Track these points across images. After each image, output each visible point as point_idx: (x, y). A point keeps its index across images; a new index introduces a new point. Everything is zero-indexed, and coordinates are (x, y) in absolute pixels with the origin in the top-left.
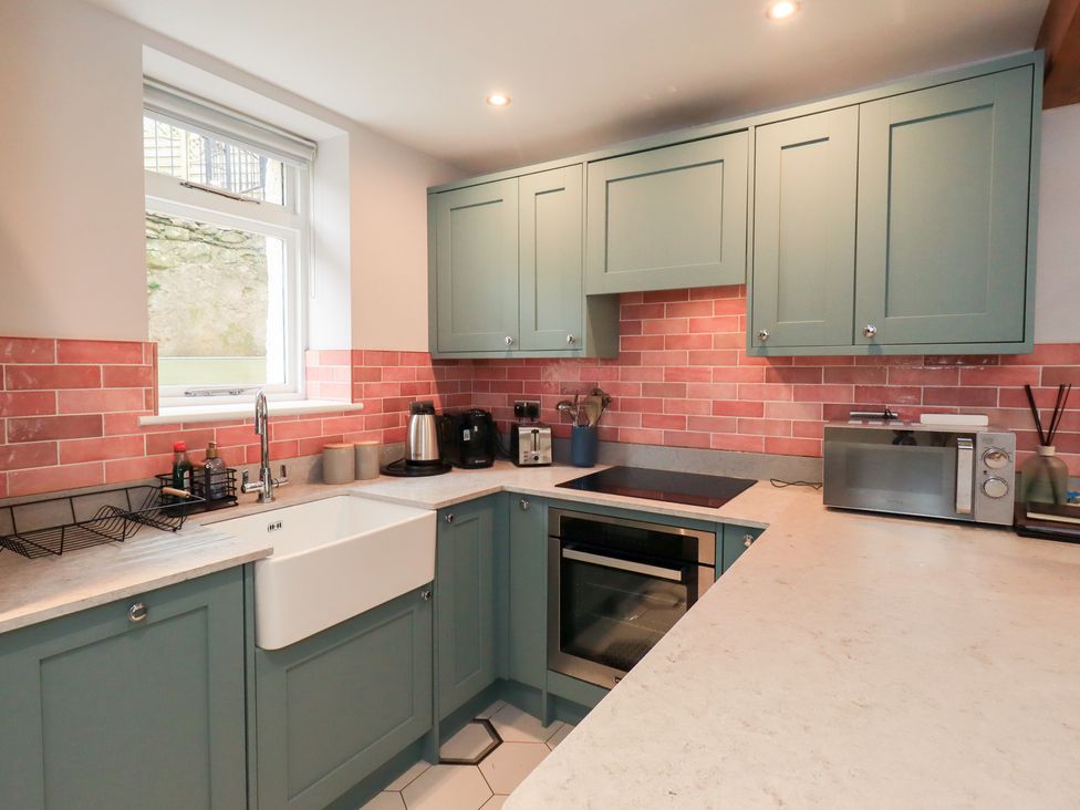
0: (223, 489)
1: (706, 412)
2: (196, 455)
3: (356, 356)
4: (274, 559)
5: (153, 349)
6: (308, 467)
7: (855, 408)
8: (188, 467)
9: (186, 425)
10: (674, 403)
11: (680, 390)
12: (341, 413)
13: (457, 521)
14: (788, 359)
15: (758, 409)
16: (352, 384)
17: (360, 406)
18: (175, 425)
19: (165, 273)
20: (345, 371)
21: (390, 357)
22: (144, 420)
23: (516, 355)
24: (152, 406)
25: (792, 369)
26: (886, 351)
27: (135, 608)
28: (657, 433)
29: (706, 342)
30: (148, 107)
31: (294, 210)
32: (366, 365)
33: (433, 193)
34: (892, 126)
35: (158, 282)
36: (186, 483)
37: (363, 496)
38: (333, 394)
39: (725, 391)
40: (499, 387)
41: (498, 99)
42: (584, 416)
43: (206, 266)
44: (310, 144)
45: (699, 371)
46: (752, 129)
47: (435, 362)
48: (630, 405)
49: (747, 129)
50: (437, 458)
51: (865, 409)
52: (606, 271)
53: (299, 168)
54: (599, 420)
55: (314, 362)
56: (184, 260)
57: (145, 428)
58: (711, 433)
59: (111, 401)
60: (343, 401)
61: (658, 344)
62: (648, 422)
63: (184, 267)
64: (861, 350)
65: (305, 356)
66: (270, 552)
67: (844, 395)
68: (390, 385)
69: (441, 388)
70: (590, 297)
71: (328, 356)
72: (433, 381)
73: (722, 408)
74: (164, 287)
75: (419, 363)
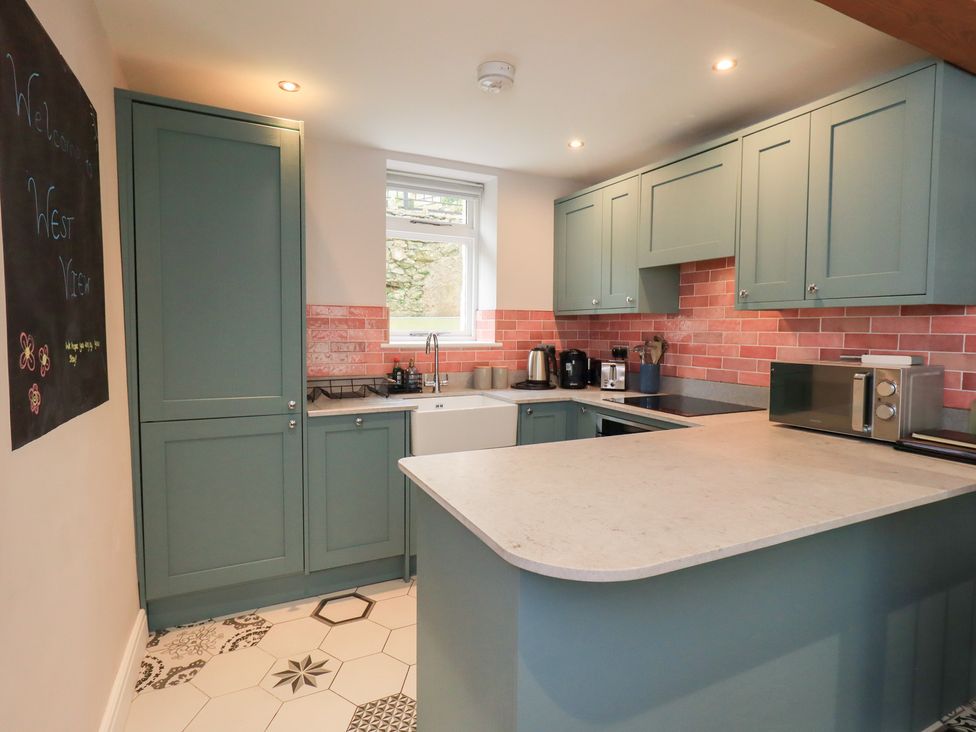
0: (415, 383)
1: (736, 356)
2: (404, 365)
3: (499, 313)
4: (418, 411)
5: (387, 311)
6: (466, 379)
7: (845, 352)
8: (399, 369)
9: (402, 349)
10: (713, 348)
11: (719, 338)
12: (488, 348)
13: (534, 414)
14: (795, 312)
15: (771, 353)
16: (496, 331)
17: (501, 344)
18: (396, 349)
19: (432, 264)
20: (492, 322)
21: (523, 315)
22: (383, 345)
23: (599, 312)
24: (386, 338)
26: (827, 304)
27: (359, 420)
28: (702, 371)
30: (389, 185)
31: (472, 227)
32: (505, 319)
33: (558, 203)
34: (833, 127)
35: (429, 270)
36: (399, 378)
37: (491, 397)
38: (485, 336)
39: (749, 338)
40: (606, 336)
41: (576, 144)
42: (648, 357)
43: (455, 258)
44: (480, 187)
46: (741, 139)
47: (558, 318)
48: (684, 349)
49: (737, 140)
50: (545, 379)
51: (853, 352)
52: (651, 250)
53: (475, 201)
54: (662, 359)
55: (480, 318)
56: (443, 255)
57: (384, 349)
58: (739, 371)
59: (368, 335)
60: (490, 341)
61: (705, 302)
62: (696, 362)
63: (443, 260)
64: (809, 304)
65: (476, 314)
66: (417, 408)
67: (836, 342)
68: (522, 332)
69: (562, 335)
70: (640, 269)
71: (486, 313)
72: (555, 330)
73: (747, 352)
74: (432, 273)
75: (545, 318)
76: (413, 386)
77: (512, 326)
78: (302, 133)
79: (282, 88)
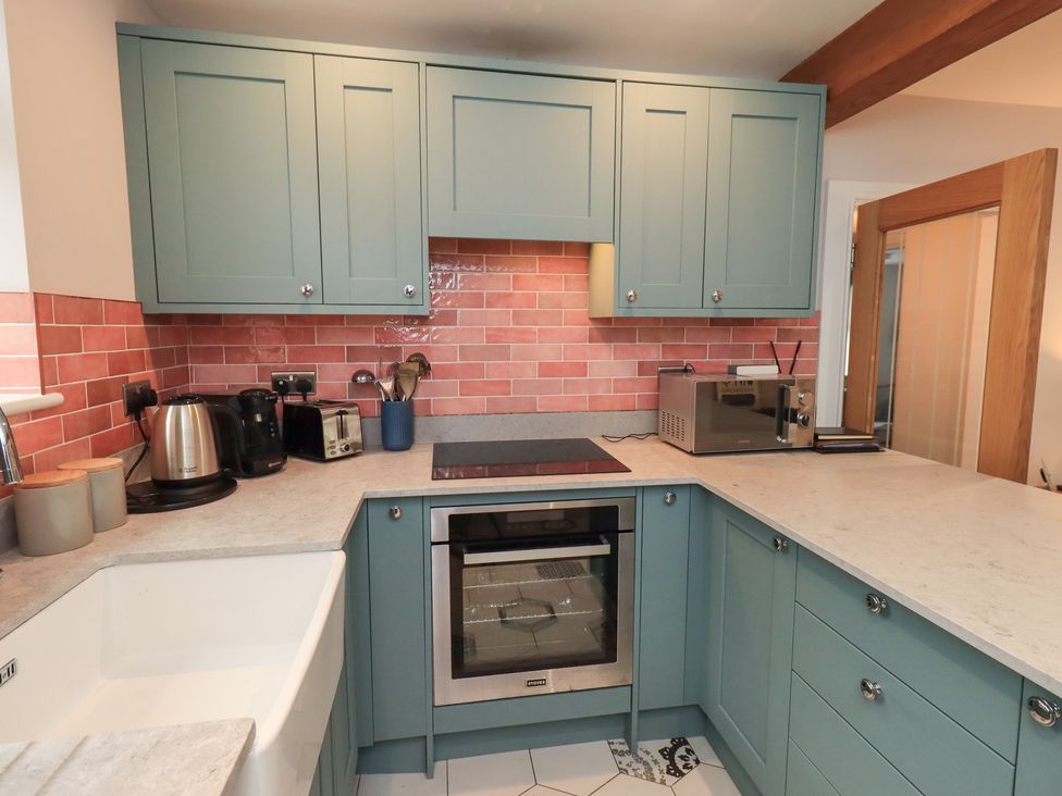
1: (531, 375)
3: (42, 305)
7: (662, 364)
10: (497, 367)
11: (504, 354)
15: (581, 369)
16: (41, 359)
17: (56, 398)
21: (91, 309)
25: (613, 329)
28: (479, 401)
29: (531, 300)
32: (58, 323)
34: (733, 116)
39: (549, 352)
45: (525, 332)
46: (619, 83)
47: (147, 318)
48: (447, 372)
49: (615, 81)
51: (669, 364)
52: (455, 209)
58: (538, 397)
60: (27, 391)
61: (477, 301)
62: (466, 389)
64: (708, 313)
67: (654, 353)
68: (94, 357)
69: (158, 359)
72: (146, 349)
73: (547, 370)
75: (129, 319)
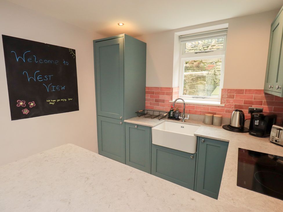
5: (172, 89)
12: (216, 107)
21: (240, 92)
24: (171, 99)
27: (136, 126)
32: (227, 93)
33: (272, 25)
59: (166, 97)
75: (256, 93)
76: (177, 118)
77: (232, 97)
78: (124, 37)
79: (119, 25)
